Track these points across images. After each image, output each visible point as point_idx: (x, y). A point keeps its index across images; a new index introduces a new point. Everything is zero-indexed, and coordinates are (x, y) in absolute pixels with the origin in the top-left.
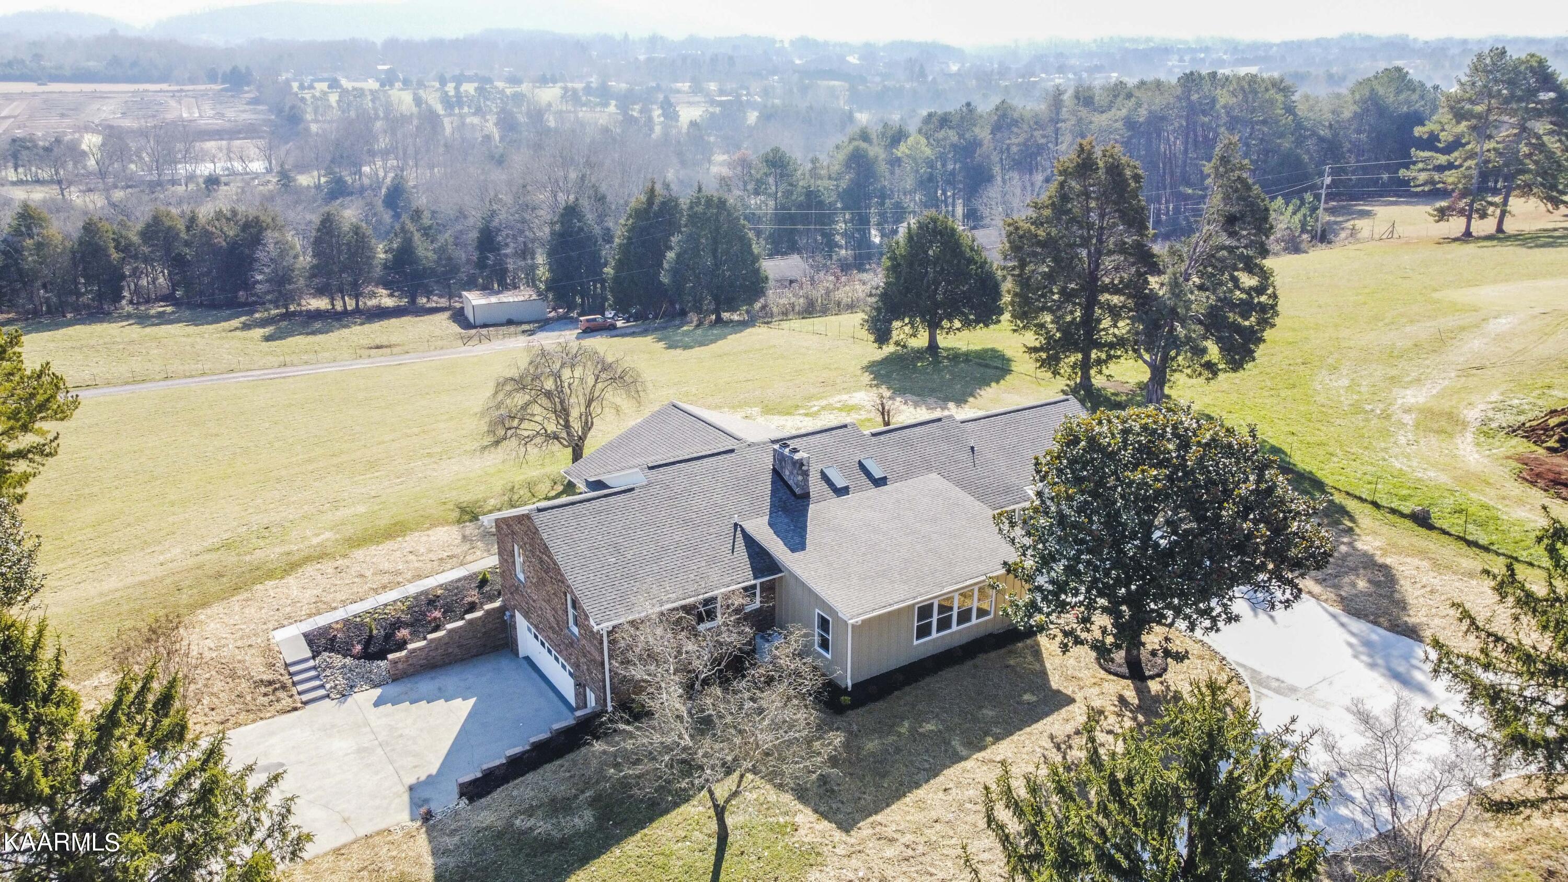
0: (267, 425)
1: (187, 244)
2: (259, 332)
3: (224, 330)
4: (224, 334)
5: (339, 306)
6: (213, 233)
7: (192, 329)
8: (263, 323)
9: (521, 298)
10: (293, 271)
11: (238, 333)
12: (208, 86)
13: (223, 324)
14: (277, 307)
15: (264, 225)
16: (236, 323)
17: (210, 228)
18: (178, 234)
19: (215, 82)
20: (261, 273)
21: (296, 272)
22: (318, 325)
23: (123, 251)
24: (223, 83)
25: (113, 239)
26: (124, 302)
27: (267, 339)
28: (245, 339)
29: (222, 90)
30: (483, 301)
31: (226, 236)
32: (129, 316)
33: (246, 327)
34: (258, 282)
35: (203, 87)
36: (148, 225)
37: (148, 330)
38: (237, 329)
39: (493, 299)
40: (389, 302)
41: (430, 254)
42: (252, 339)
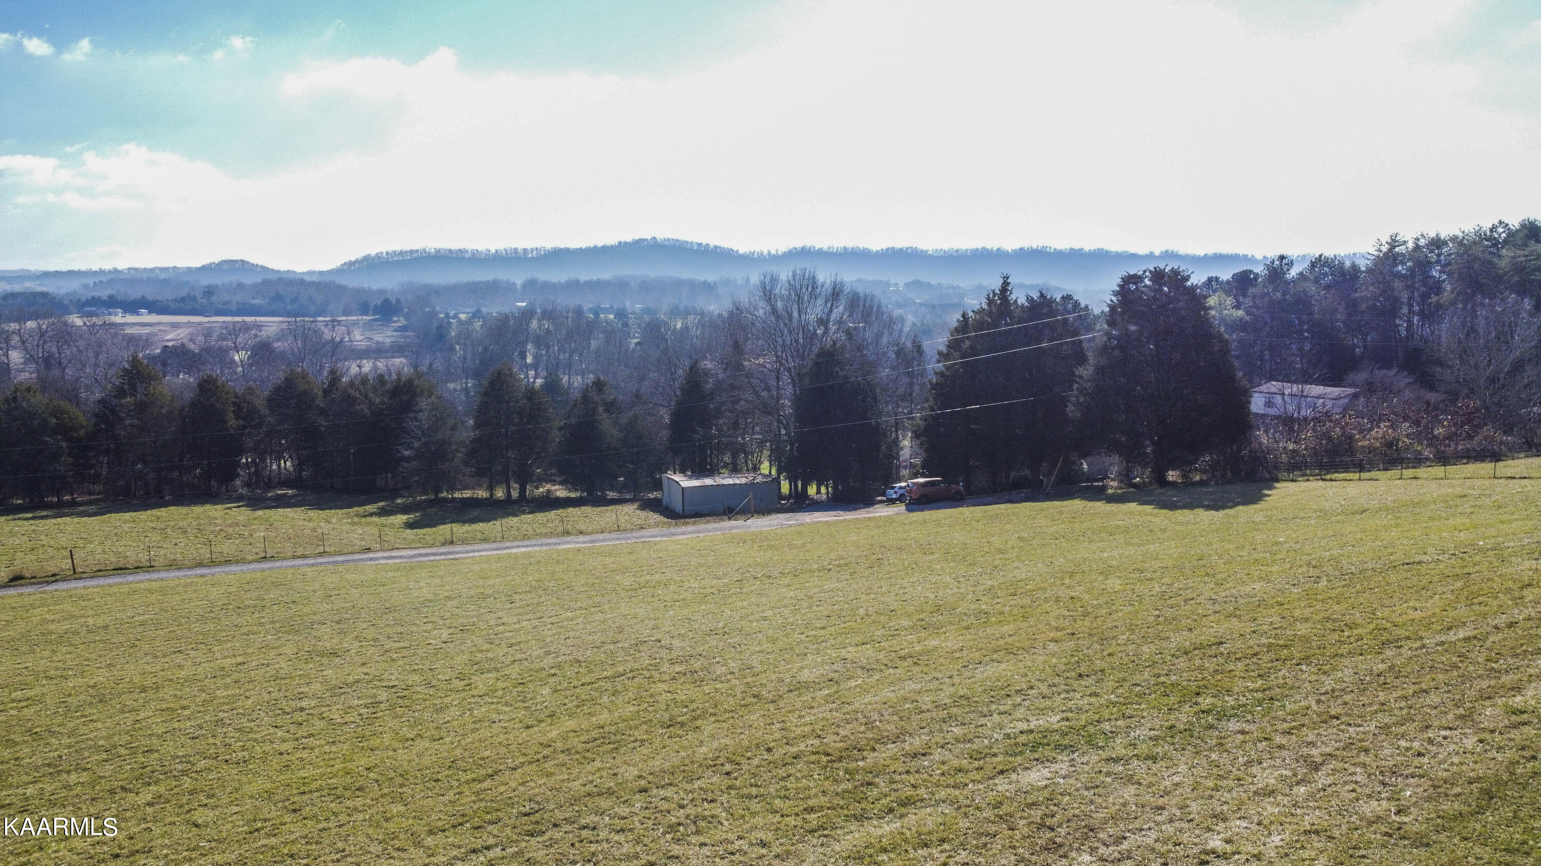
0: (445, 635)
1: (323, 412)
2: (402, 518)
3: (357, 515)
4: (356, 519)
5: (500, 494)
6: (355, 399)
7: (314, 514)
8: (404, 510)
9: (744, 481)
10: (450, 444)
11: (374, 519)
12: (360, 318)
13: (355, 509)
14: (424, 493)
15: (418, 390)
16: (370, 508)
17: (352, 392)
18: (313, 400)
19: (366, 314)
20: (409, 447)
21: (454, 447)
22: (475, 513)
23: (242, 418)
24: (373, 315)
25: (234, 403)
26: (238, 482)
27: (410, 525)
28: (383, 525)
29: (372, 320)
30: (696, 483)
31: (371, 404)
32: (240, 498)
33: (383, 513)
34: (403, 459)
35: (355, 318)
36: (278, 390)
37: (260, 513)
38: (371, 515)
39: (708, 481)
40: (561, 492)
41: (614, 432)
42: (392, 526)
